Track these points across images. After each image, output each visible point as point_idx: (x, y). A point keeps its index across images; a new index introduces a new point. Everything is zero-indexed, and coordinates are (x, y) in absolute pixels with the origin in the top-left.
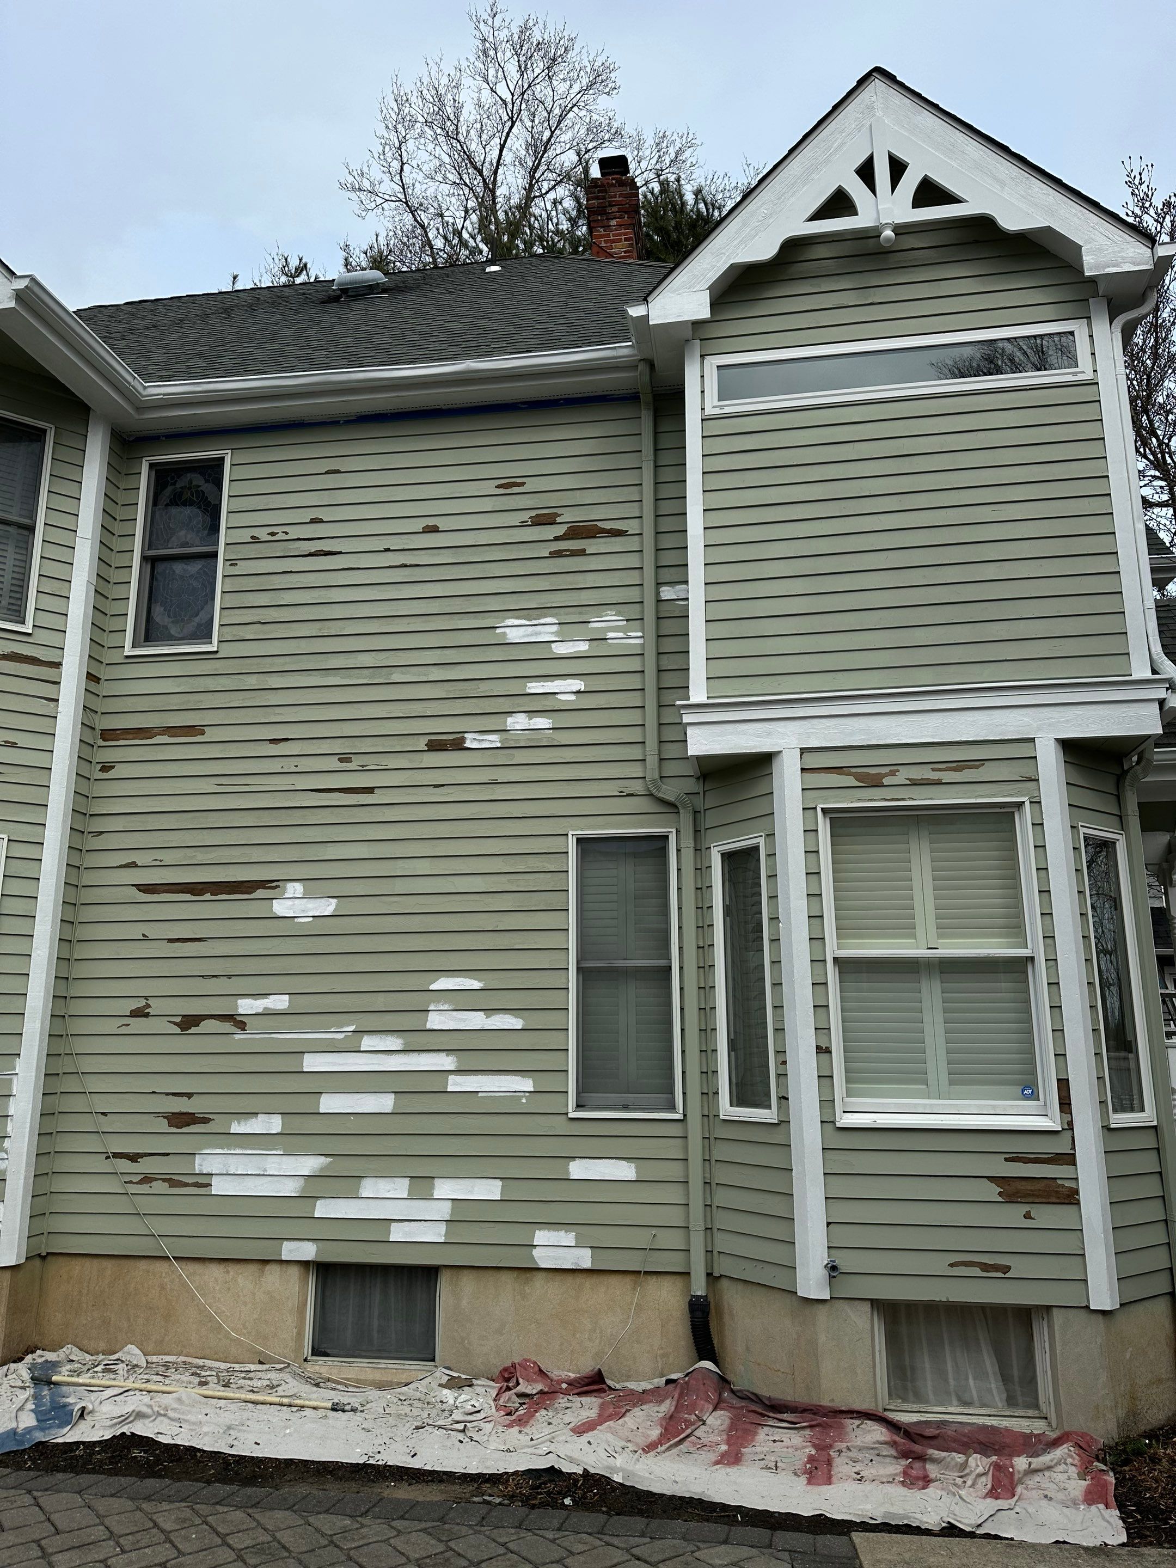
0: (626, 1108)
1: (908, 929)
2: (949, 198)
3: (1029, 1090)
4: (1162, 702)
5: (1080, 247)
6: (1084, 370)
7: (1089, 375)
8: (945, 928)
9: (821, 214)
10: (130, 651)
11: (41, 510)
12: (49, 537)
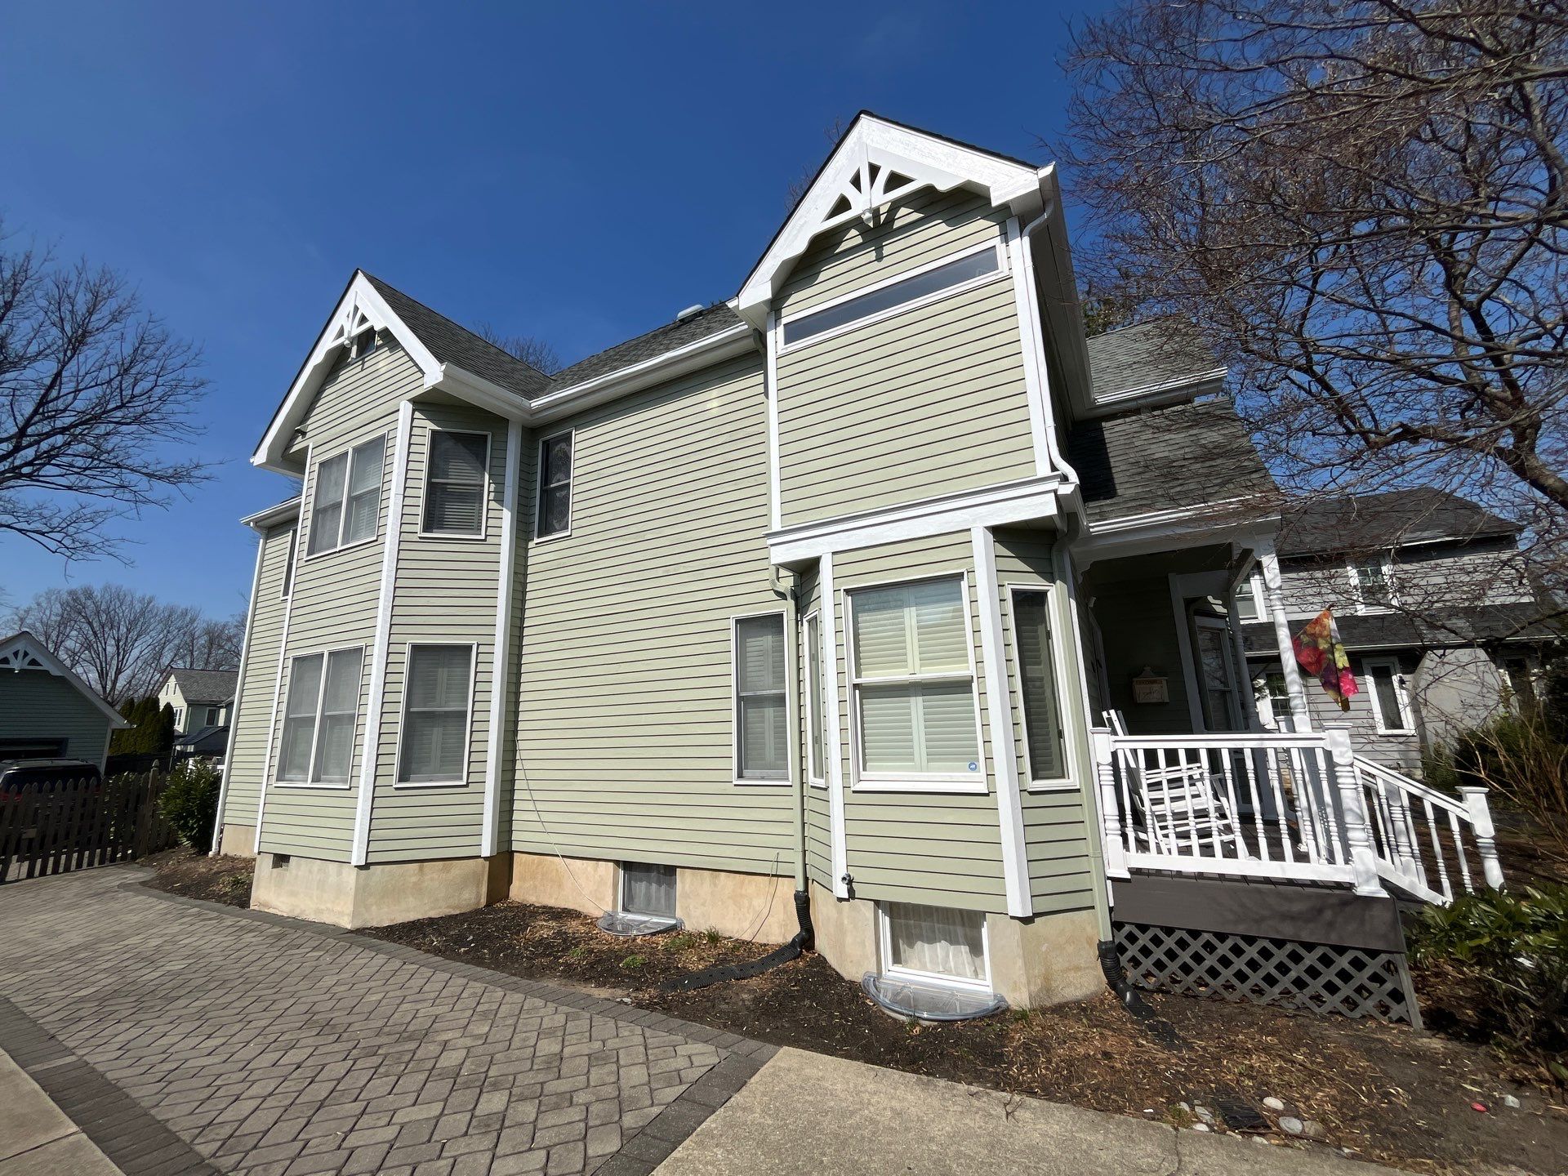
0: (763, 778)
1: (902, 662)
2: (907, 180)
3: (973, 767)
4: (1055, 492)
5: (988, 189)
6: (1003, 269)
7: (1006, 272)
8: (925, 661)
9: (834, 212)
10: (536, 540)
11: (487, 476)
12: (492, 489)
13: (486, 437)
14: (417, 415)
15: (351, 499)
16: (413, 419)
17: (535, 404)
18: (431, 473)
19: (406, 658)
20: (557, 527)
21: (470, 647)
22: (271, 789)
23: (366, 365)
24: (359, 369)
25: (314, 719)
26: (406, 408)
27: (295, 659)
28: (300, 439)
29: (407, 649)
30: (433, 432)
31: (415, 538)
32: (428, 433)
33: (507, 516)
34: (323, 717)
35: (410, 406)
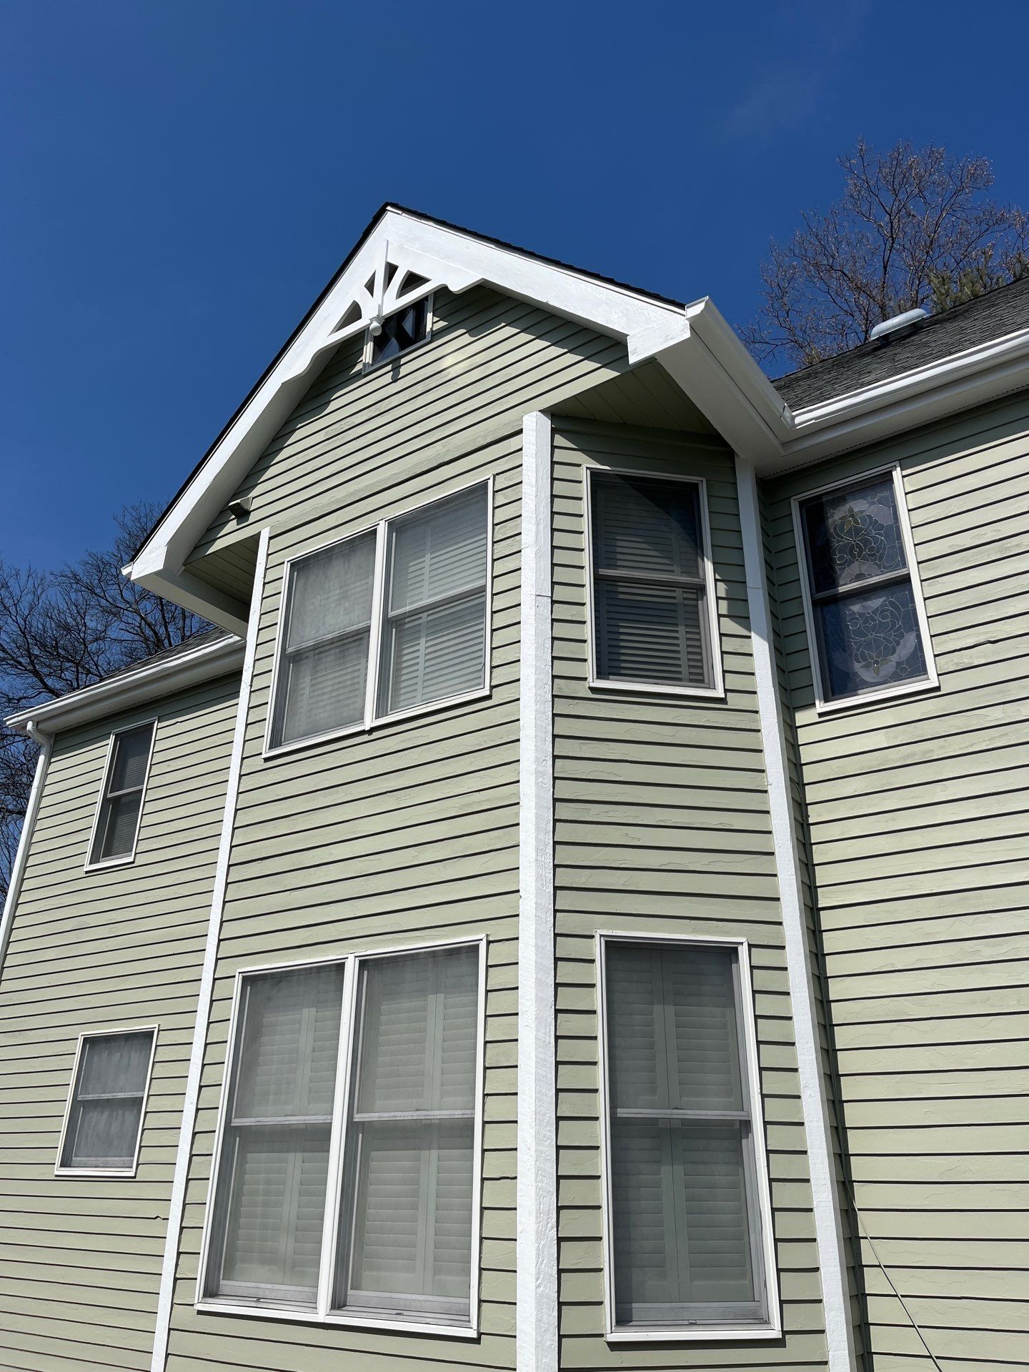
10: (821, 707)
11: (709, 566)
12: (722, 593)
13: (695, 487)
14: (560, 440)
15: (389, 624)
16: (553, 447)
17: (804, 417)
18: (601, 557)
19: (597, 973)
20: (866, 676)
21: (730, 953)
22: (186, 1317)
23: (403, 371)
24: (388, 378)
25: (326, 1131)
26: (536, 428)
27: (249, 980)
28: (232, 525)
29: (597, 950)
30: (595, 474)
31: (582, 690)
32: (585, 476)
33: (760, 649)
34: (353, 1128)
35: (547, 423)
